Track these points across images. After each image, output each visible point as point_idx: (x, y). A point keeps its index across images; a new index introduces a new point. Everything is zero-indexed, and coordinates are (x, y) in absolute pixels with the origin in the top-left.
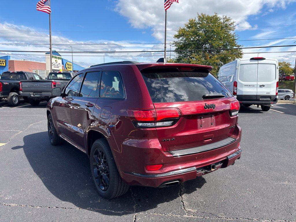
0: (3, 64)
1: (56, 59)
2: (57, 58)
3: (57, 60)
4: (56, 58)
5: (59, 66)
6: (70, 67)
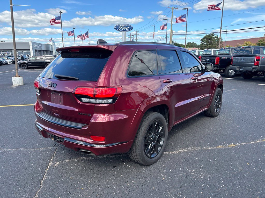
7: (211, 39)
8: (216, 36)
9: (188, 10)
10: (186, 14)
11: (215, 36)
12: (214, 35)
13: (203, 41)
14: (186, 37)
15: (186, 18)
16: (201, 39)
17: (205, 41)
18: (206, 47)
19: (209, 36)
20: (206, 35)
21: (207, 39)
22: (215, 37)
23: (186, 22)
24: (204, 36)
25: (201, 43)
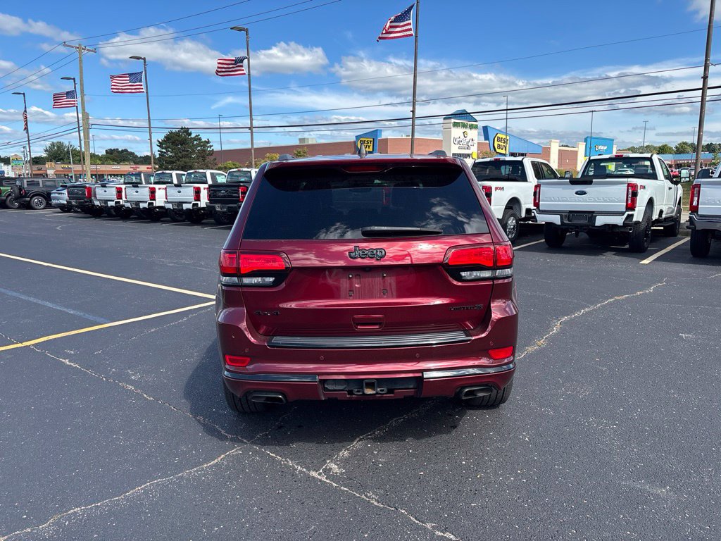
0: (369, 147)
1: (464, 130)
2: (466, 127)
3: (468, 131)
4: (464, 126)
5: (470, 144)
6: (502, 144)
7: (183, 142)
8: (196, 136)
9: (145, 62)
10: (141, 73)
11: (193, 136)
12: (190, 134)
13: (165, 148)
14: (150, 136)
15: (143, 83)
16: (159, 141)
17: (168, 147)
18: (173, 162)
19: (177, 134)
20: (171, 133)
21: (173, 143)
22: (195, 139)
23: (145, 94)
24: (165, 134)
25: (159, 151)
